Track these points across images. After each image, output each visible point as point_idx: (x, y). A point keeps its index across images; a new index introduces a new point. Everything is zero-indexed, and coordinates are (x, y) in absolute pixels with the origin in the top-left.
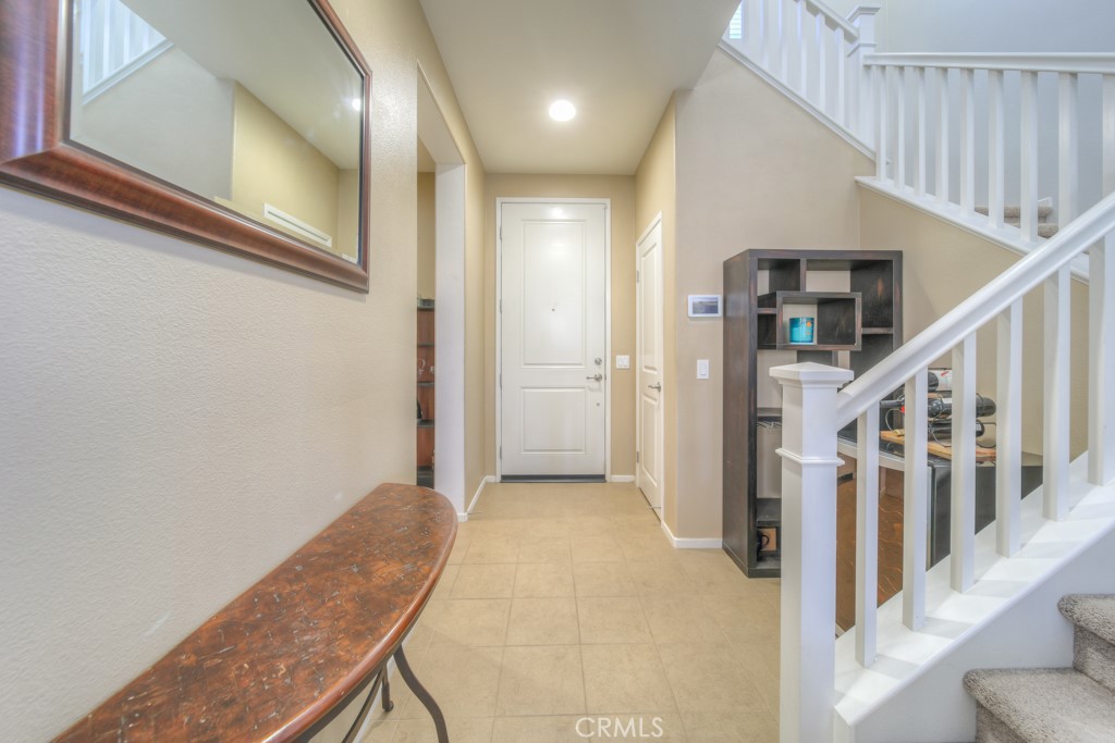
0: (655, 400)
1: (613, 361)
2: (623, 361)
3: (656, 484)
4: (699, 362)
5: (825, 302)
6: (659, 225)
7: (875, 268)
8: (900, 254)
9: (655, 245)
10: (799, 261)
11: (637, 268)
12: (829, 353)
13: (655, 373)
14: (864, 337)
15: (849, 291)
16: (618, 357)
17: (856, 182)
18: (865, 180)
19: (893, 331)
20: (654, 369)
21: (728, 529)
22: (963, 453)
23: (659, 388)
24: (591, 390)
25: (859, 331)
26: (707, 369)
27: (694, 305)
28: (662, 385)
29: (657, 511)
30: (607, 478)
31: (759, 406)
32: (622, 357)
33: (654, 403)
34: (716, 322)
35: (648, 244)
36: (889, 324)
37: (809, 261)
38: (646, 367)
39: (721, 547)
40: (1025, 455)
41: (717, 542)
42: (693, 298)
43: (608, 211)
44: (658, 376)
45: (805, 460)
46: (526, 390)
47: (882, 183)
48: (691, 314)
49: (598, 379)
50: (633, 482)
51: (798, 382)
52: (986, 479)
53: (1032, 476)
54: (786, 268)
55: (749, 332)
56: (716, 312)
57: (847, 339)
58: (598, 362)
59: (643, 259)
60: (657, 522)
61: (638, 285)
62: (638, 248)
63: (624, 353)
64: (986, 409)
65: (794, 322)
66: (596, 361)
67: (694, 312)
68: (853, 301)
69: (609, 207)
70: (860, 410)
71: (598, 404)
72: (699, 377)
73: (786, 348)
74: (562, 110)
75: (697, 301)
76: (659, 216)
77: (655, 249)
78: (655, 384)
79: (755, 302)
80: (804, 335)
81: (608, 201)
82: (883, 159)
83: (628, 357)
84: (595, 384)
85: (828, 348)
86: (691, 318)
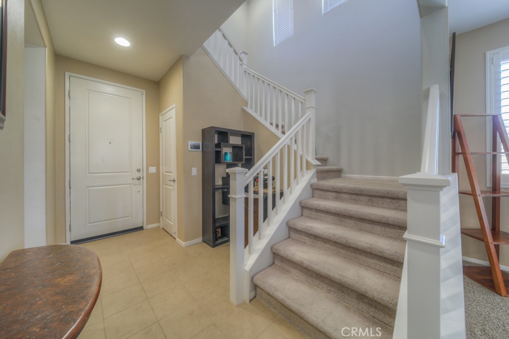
0: (172, 186)
1: (147, 169)
2: (153, 170)
3: (172, 224)
4: (193, 169)
5: (235, 147)
6: (174, 109)
7: (248, 137)
8: (254, 133)
9: (171, 117)
10: (227, 133)
11: (160, 126)
12: (237, 164)
13: (172, 174)
14: (246, 159)
15: (240, 143)
16: (150, 168)
17: (243, 108)
18: (245, 108)
19: (252, 157)
20: (171, 173)
21: (204, 233)
22: (270, 191)
23: (174, 181)
24: (135, 185)
25: (244, 157)
26: (196, 171)
27: (191, 145)
28: (176, 179)
29: (173, 235)
30: (144, 228)
31: (216, 184)
32: (153, 167)
33: (171, 187)
34: (199, 153)
35: (167, 116)
36: (251, 155)
37: (231, 133)
38: (166, 172)
39: (201, 240)
40: (280, 190)
41: (200, 239)
42: (191, 143)
43: (144, 96)
44: (174, 175)
45: (237, 197)
46: (90, 188)
47: (249, 110)
48: (189, 149)
49: (139, 179)
50: (158, 227)
51: (235, 173)
52: (274, 196)
53: (282, 194)
54: (223, 135)
55: (212, 157)
56: (199, 149)
57: (241, 160)
58: (139, 171)
59: (164, 123)
60: (174, 240)
61: (161, 134)
62: (160, 117)
63: (153, 166)
64: (273, 179)
65: (226, 154)
66: (138, 170)
67: (191, 149)
68: (242, 147)
69: (144, 93)
70: (249, 181)
71: (139, 192)
72: (193, 175)
73: (224, 163)
74: (122, 42)
75: (192, 144)
76: (174, 105)
77: (171, 119)
78: (172, 179)
79: (214, 146)
80: (229, 158)
81: (144, 92)
82: (249, 103)
83: (155, 167)
84: (138, 182)
85: (236, 163)
86: (190, 151)
